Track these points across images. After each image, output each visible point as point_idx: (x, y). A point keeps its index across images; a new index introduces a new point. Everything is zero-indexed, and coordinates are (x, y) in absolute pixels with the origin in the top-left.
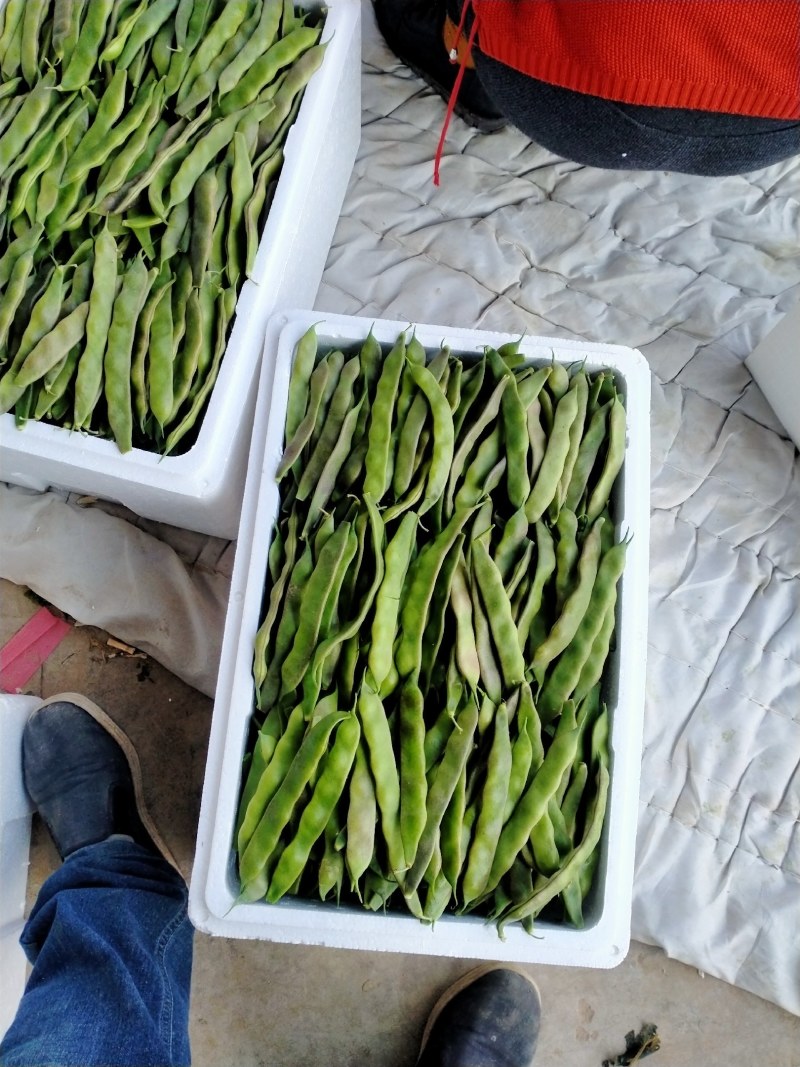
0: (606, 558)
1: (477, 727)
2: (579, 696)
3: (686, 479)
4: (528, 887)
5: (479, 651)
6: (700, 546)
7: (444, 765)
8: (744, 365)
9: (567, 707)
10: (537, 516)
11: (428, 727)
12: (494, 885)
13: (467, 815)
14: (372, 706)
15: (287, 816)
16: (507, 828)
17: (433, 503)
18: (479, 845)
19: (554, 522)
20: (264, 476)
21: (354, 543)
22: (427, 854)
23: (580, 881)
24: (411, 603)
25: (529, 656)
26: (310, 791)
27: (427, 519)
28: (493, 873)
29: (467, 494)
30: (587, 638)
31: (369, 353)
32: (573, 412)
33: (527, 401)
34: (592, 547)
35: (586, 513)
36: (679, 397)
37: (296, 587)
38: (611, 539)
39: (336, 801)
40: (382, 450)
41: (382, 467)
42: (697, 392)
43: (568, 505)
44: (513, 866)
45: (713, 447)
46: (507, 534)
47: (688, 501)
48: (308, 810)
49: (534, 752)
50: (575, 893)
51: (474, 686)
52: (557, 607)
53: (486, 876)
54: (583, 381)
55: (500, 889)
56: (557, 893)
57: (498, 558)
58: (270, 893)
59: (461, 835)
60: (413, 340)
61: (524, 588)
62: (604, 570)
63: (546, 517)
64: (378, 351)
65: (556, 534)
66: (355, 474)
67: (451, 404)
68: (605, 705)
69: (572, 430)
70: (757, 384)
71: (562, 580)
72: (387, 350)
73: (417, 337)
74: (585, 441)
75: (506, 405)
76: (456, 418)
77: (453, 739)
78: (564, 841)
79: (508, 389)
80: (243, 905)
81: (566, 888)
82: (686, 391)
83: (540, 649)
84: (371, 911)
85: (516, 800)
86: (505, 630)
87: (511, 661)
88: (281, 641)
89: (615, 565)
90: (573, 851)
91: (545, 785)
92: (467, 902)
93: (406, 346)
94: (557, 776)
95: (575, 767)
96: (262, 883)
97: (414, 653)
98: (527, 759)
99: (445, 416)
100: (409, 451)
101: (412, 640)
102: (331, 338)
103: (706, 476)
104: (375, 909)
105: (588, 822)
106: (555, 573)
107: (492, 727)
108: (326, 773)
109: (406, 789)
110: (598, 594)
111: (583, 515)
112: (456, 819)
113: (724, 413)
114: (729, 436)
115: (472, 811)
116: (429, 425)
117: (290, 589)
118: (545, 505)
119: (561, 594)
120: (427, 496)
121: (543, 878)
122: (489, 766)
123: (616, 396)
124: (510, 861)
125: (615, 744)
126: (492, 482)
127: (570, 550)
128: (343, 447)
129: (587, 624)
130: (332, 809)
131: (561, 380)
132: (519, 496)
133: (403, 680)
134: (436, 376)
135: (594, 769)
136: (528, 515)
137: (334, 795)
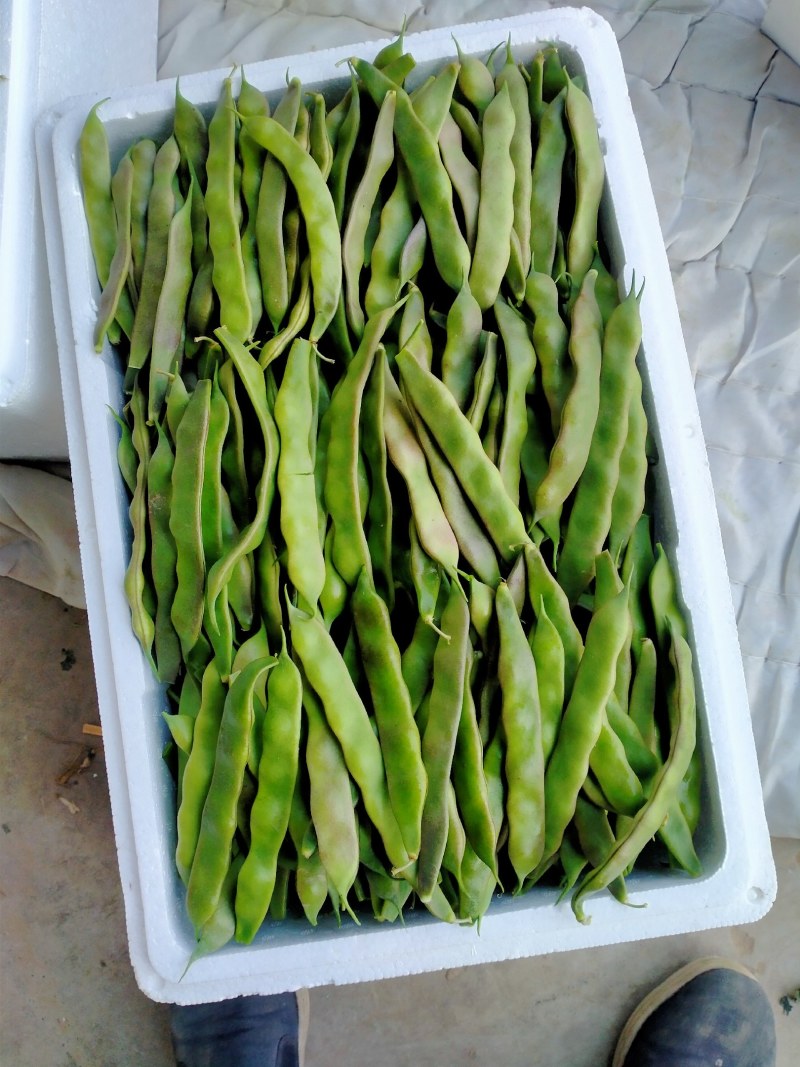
0: (610, 327)
1: (472, 625)
2: (618, 543)
3: (718, 210)
4: (606, 837)
5: (450, 517)
6: (758, 295)
7: (436, 695)
8: (763, 33)
9: (601, 563)
10: (492, 294)
11: (403, 647)
12: (557, 842)
13: (489, 757)
14: (313, 636)
15: (231, 822)
16: (554, 762)
17: (329, 319)
18: (515, 795)
19: (521, 296)
20: (79, 349)
21: (223, 409)
22: (440, 829)
23: (682, 806)
24: (332, 474)
25: (527, 506)
26: (252, 779)
27: (328, 344)
28: (549, 829)
29: (378, 292)
30: (608, 455)
31: (186, 126)
32: (509, 122)
33: (434, 126)
34: (586, 314)
35: (567, 271)
36: (682, 100)
37: (158, 497)
38: (614, 297)
39: (293, 786)
40: (232, 259)
41: (237, 284)
42: (704, 86)
43: (536, 266)
44: (577, 811)
45: (745, 153)
46: (450, 333)
47: (727, 239)
48: (256, 808)
49: (566, 641)
50: (678, 827)
51: (454, 572)
52: (554, 422)
53: (540, 835)
54: (515, 75)
55: (567, 846)
56: (651, 836)
57: (447, 374)
58: (239, 931)
59: (486, 789)
60: (244, 85)
61: (496, 406)
62: (613, 348)
63: (507, 290)
64: (197, 120)
65: (527, 314)
66: (205, 307)
67: (320, 162)
68: (659, 545)
69: (514, 150)
70: (785, 53)
71: (552, 378)
72: (209, 112)
73: (249, 80)
74: (537, 162)
75: (401, 139)
76: (332, 184)
77: (440, 653)
78: (645, 759)
79: (400, 114)
80: (204, 959)
81: (662, 825)
82: (688, 88)
83: (541, 490)
84: (386, 924)
85: (556, 719)
86: (480, 476)
87: (501, 518)
88: (160, 579)
89: (626, 334)
90: (661, 769)
91: (593, 687)
92: (522, 877)
93: (237, 101)
94: (608, 669)
95: (636, 645)
96: (224, 921)
97: (355, 545)
98: (557, 654)
99: (313, 182)
100: (273, 249)
101: (349, 527)
102: (125, 122)
103: (743, 199)
104: (392, 919)
105: (673, 721)
106: (538, 371)
107: (494, 621)
108: (267, 749)
109: (388, 743)
110: (610, 385)
111: (562, 274)
112: (473, 769)
113: (750, 105)
114: (764, 132)
115: (495, 750)
116: (292, 202)
117: (150, 501)
118: (499, 273)
119: (553, 400)
120: (318, 308)
121: (625, 820)
122: (502, 680)
123: (570, 82)
124: (568, 807)
125: (688, 599)
126: (411, 263)
127: (551, 329)
128: (177, 273)
129: (604, 433)
130: (291, 798)
131: (479, 83)
132: (455, 269)
133: (351, 588)
134: (287, 127)
135: (664, 645)
136: (478, 296)
137: (287, 778)
